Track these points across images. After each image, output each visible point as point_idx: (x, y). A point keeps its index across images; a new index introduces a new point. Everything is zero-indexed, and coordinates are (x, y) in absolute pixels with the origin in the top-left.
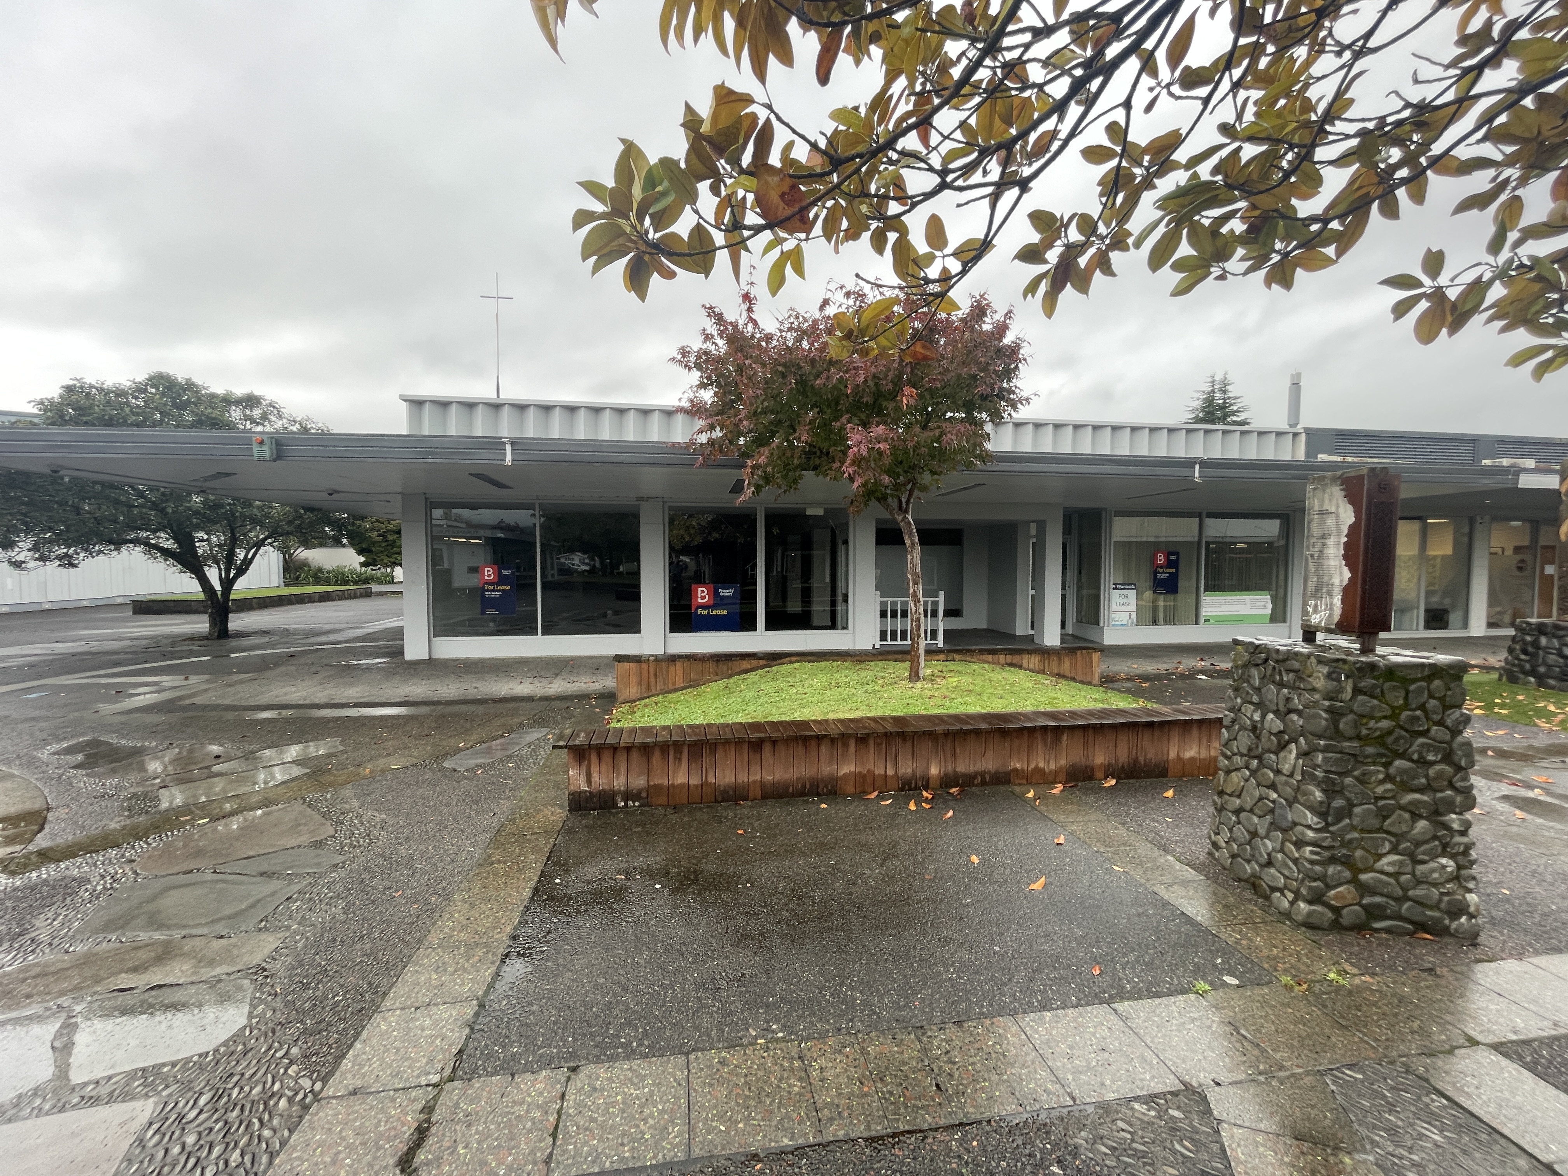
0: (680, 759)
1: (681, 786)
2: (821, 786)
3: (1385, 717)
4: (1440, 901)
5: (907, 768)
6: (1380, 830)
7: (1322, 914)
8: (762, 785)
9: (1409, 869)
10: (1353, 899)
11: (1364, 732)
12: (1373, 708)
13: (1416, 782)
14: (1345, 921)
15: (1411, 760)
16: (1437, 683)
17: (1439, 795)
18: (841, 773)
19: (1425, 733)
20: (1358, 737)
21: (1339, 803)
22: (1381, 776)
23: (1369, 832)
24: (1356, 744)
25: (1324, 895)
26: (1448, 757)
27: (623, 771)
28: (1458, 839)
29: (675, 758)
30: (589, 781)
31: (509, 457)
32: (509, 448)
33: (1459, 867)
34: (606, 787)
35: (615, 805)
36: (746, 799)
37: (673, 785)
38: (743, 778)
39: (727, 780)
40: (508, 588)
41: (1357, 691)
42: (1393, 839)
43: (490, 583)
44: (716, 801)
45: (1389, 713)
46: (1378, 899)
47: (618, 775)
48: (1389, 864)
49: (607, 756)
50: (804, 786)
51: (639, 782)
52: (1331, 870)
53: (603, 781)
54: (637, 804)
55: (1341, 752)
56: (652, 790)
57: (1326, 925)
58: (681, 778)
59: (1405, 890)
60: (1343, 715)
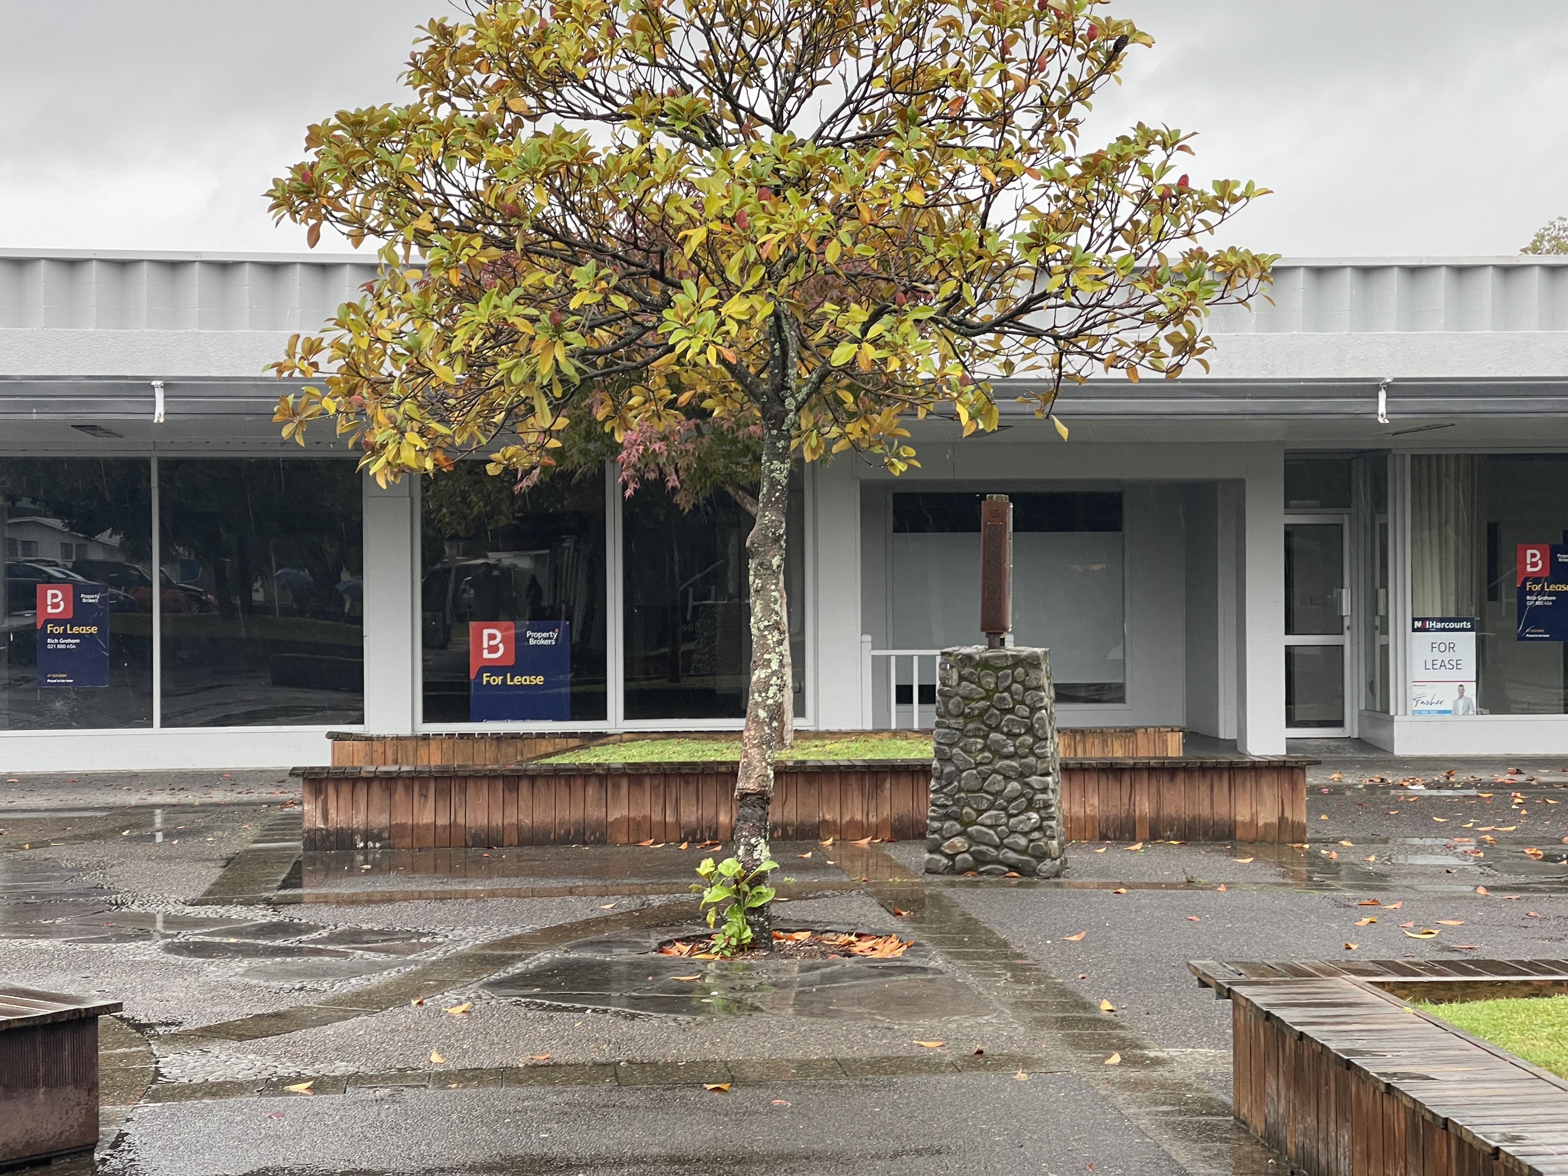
0: (426, 797)
1: (427, 826)
2: (588, 833)
3: (982, 699)
4: (1028, 847)
5: (690, 815)
6: (980, 790)
7: (939, 861)
8: (519, 828)
9: (1004, 820)
10: (962, 846)
11: (967, 710)
12: (971, 690)
13: (1005, 750)
14: (958, 866)
15: (1002, 733)
16: (1020, 670)
17: (1023, 761)
18: (611, 819)
19: (1011, 711)
20: (962, 714)
21: (949, 769)
22: (979, 746)
23: (974, 792)
24: (961, 721)
25: (941, 845)
26: (1030, 730)
27: (363, 807)
28: (1039, 796)
29: (421, 795)
30: (325, 817)
31: (160, 409)
32: (159, 395)
33: (1043, 819)
34: (344, 826)
35: (353, 846)
36: (500, 845)
37: (417, 824)
38: (497, 820)
39: (479, 822)
40: (94, 630)
41: (961, 678)
42: (991, 798)
43: (57, 621)
44: (466, 846)
45: (984, 694)
46: (983, 848)
47: (358, 812)
48: (990, 817)
49: (345, 789)
50: (568, 832)
51: (380, 820)
52: (947, 824)
53: (342, 817)
54: (378, 845)
55: (949, 727)
56: (396, 830)
57: (941, 870)
58: (426, 817)
59: (1002, 839)
60: (951, 697)
